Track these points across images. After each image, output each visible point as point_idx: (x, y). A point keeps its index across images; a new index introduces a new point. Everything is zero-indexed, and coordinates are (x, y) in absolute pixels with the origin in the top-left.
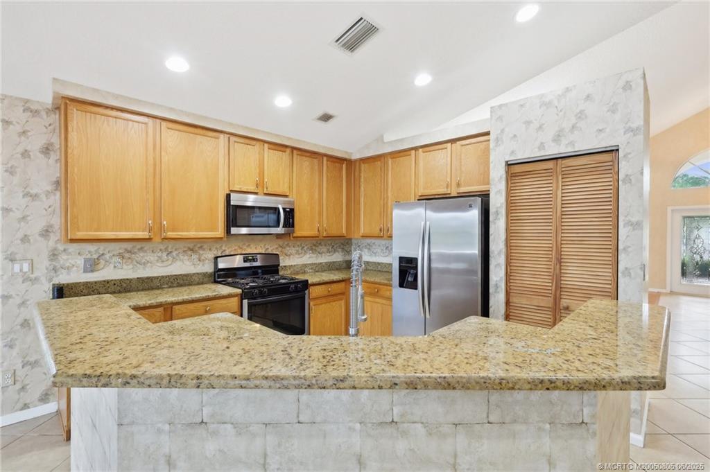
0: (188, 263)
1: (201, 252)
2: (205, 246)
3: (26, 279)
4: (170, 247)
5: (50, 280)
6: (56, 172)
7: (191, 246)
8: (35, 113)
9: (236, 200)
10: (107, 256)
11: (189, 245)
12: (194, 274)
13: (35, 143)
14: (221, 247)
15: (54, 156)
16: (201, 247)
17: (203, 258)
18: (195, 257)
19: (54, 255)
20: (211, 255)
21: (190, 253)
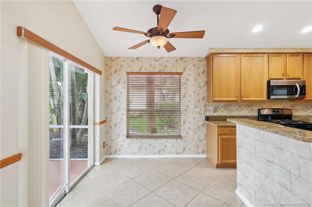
0: (247, 111)
1: (252, 107)
2: (254, 104)
3: (199, 113)
4: (240, 104)
5: (204, 114)
6: (205, 79)
7: (248, 104)
8: (201, 61)
9: (273, 83)
10: (219, 107)
11: (247, 104)
12: (250, 116)
13: (201, 70)
14: (261, 105)
15: (206, 74)
16: (252, 105)
17: (253, 109)
18: (250, 109)
19: (205, 106)
20: (256, 108)
21: (248, 107)
